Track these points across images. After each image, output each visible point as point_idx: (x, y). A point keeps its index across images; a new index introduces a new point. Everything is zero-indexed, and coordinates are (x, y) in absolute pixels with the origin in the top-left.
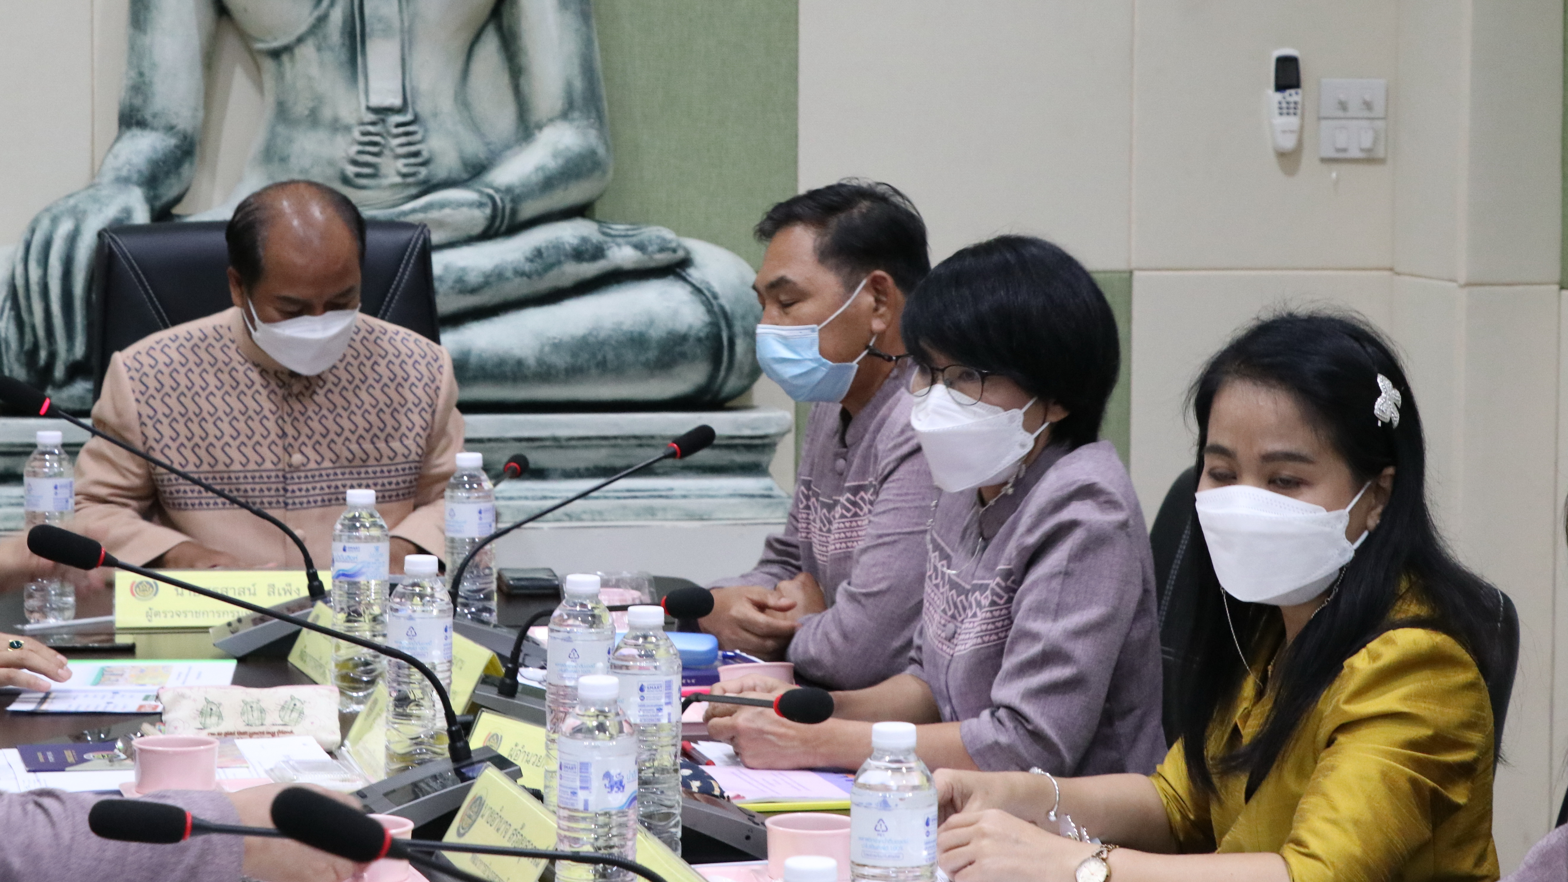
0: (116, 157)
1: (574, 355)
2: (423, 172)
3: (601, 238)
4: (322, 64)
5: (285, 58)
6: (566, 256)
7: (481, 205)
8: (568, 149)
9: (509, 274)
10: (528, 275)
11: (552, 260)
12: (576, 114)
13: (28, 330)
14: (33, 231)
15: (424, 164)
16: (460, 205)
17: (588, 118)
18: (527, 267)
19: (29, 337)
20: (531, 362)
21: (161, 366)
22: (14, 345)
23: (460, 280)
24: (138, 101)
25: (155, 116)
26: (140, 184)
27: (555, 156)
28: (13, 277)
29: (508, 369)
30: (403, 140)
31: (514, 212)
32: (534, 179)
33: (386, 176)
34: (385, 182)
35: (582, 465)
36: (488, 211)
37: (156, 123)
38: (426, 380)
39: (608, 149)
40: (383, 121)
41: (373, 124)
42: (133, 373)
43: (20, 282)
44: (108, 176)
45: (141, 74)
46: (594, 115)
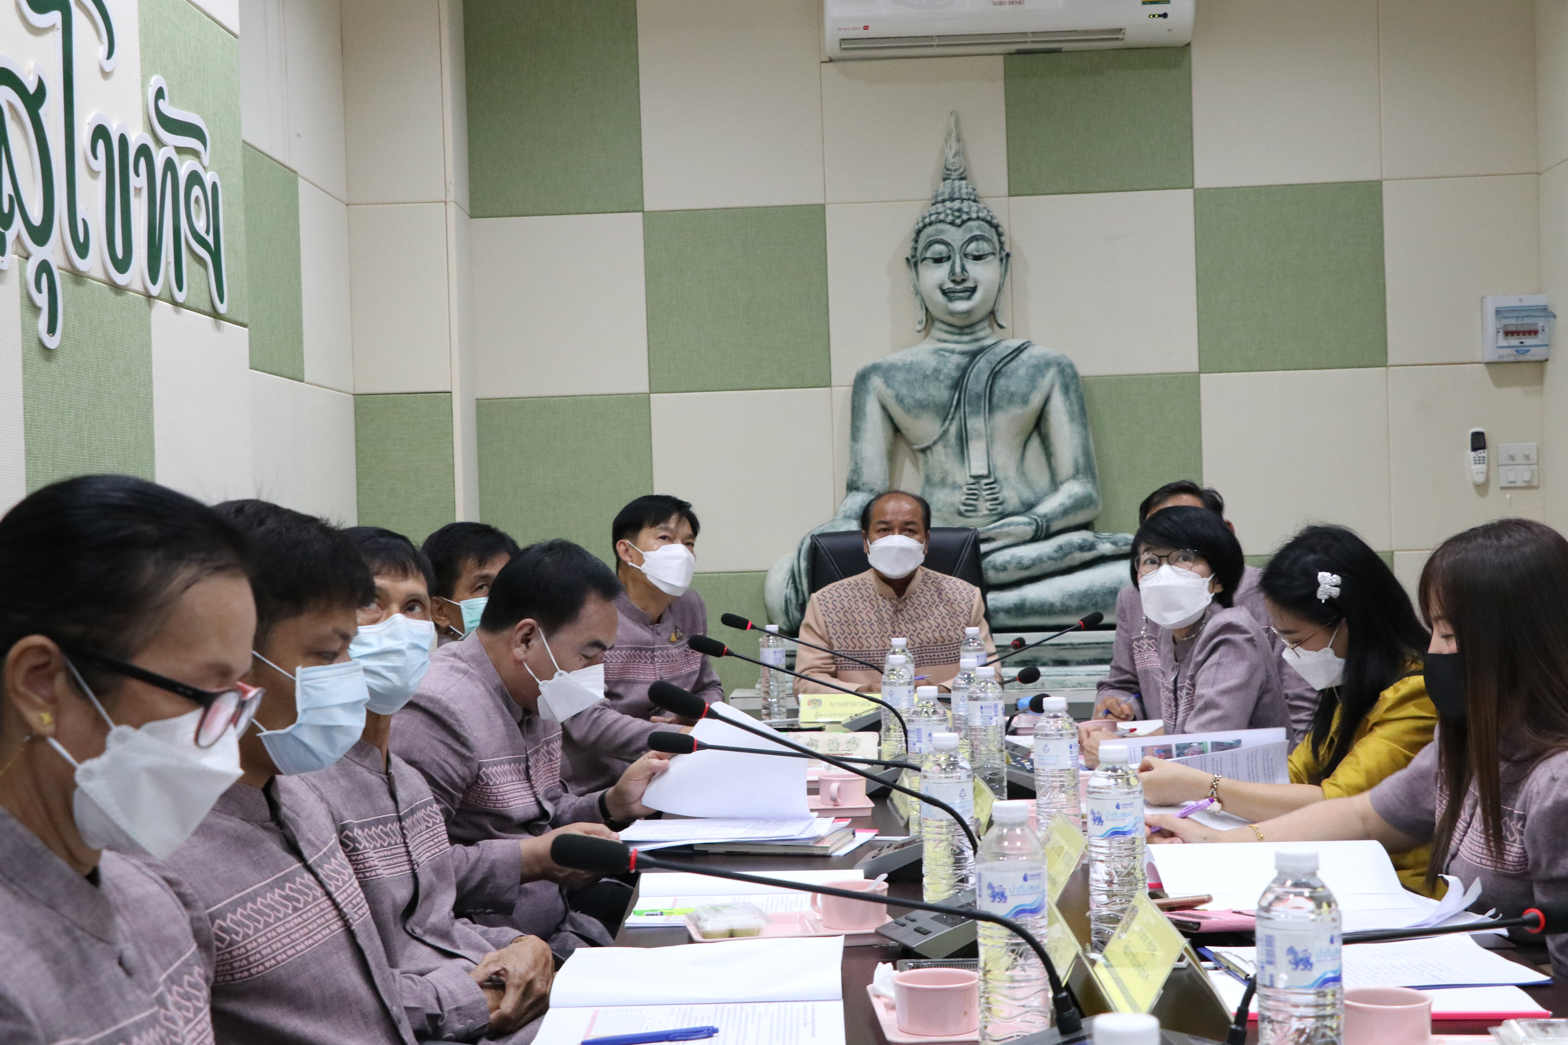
0: (845, 506)
1: (1080, 600)
2: (1000, 508)
3: (1094, 539)
4: (946, 455)
5: (928, 453)
6: (1075, 548)
7: (1030, 524)
8: (1076, 494)
9: (1045, 559)
10: (1055, 559)
11: (1067, 551)
12: (1080, 476)
13: (800, 593)
14: (802, 543)
15: (1000, 504)
16: (1019, 524)
17: (1087, 478)
18: (1055, 555)
19: (801, 597)
20: (1058, 604)
21: (835, 598)
22: (794, 601)
23: (1019, 563)
24: (855, 478)
25: (863, 484)
26: (856, 519)
27: (1069, 497)
28: (793, 567)
29: (1046, 608)
30: (989, 492)
31: (1048, 527)
32: (1058, 509)
33: (981, 511)
34: (981, 514)
35: (1087, 658)
36: (1034, 527)
37: (864, 488)
38: (966, 600)
39: (1098, 494)
40: (978, 482)
41: (973, 484)
42: (821, 602)
43: (796, 570)
44: (841, 515)
45: (856, 464)
46: (1090, 476)
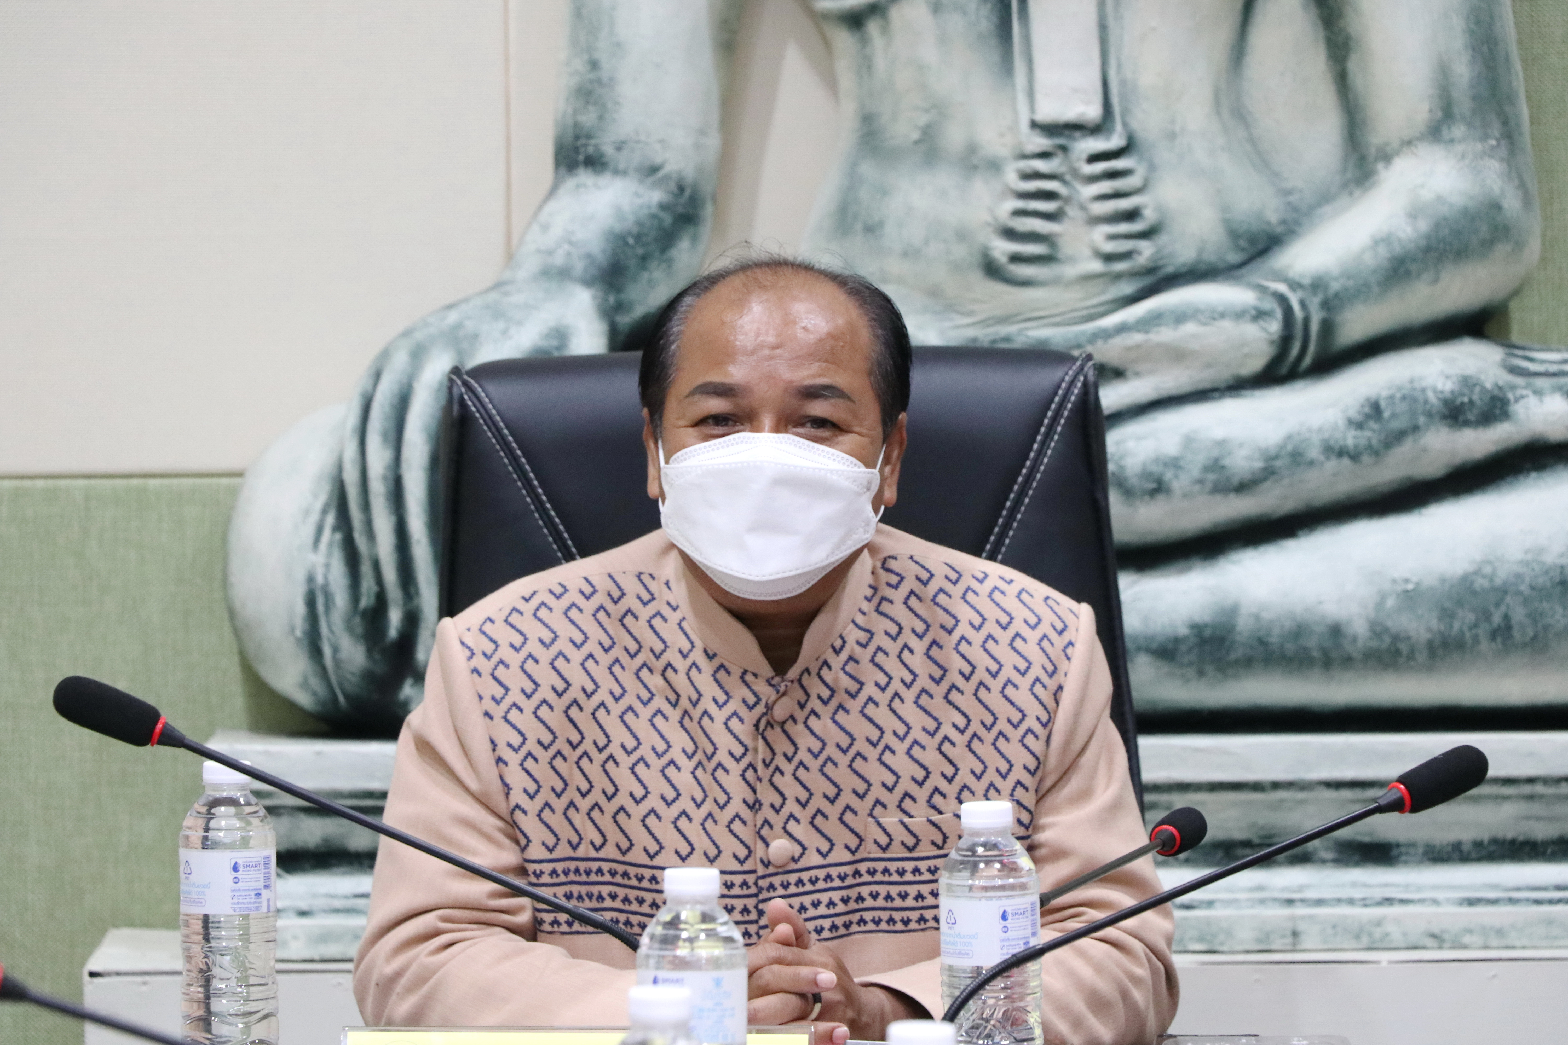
0: (545, 228)
1: (1447, 615)
2: (1146, 250)
3: (1505, 378)
4: (943, 40)
5: (873, 27)
6: (1430, 415)
7: (1259, 315)
8: (1439, 199)
9: (1314, 453)
10: (1354, 456)
11: (1397, 425)
12: (1458, 131)
13: (366, 569)
14: (377, 376)
15: (1145, 235)
16: (1217, 315)
17: (1485, 137)
18: (1351, 438)
20: (1359, 628)
22: (341, 599)
23: (1215, 466)
24: (588, 119)
25: (619, 147)
26: (588, 282)
27: (1413, 215)
28: (340, 467)
29: (1312, 642)
30: (1106, 186)
31: (1328, 328)
32: (1369, 260)
33: (1071, 260)
34: (1070, 271)
35: (1467, 836)
36: (1275, 327)
37: (623, 160)
38: (1036, 672)
39: (1527, 201)
40: (1064, 149)
41: (1044, 155)
42: (479, 661)
45: (594, 65)
46: (1496, 130)
